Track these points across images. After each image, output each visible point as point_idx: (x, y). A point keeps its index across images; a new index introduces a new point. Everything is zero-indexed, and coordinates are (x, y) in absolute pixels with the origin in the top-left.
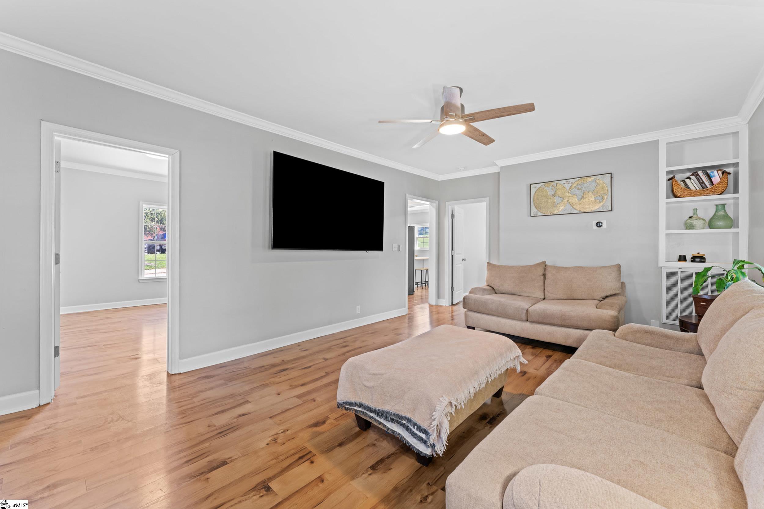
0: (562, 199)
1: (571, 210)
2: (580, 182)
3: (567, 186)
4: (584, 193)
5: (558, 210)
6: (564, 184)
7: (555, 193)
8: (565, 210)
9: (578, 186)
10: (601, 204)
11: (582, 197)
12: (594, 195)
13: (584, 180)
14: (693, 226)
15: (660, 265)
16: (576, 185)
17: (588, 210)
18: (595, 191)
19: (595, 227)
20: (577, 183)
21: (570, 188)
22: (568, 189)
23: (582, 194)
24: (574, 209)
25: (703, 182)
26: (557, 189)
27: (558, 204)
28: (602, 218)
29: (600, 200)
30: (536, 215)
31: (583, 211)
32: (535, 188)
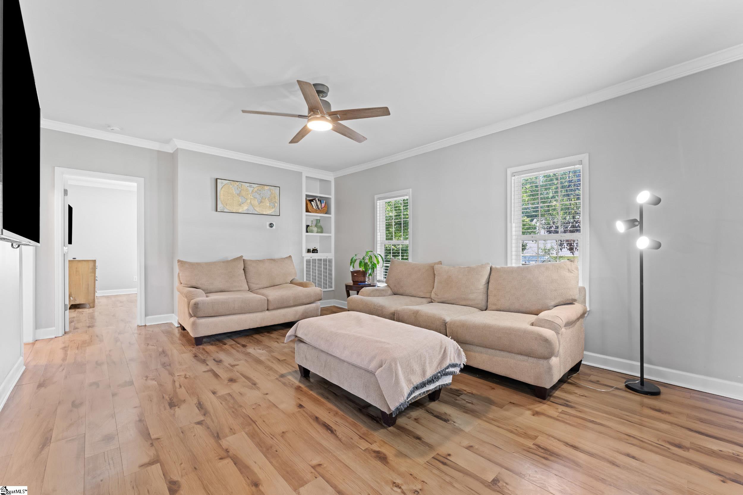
0: (245, 199)
1: (253, 211)
2: (260, 188)
3: (250, 189)
4: (262, 198)
5: (243, 209)
6: (248, 186)
7: (240, 193)
8: (248, 210)
9: (258, 191)
10: (274, 210)
11: (261, 201)
12: (269, 201)
13: (263, 188)
14: (313, 231)
15: (303, 256)
16: (257, 190)
17: (265, 213)
18: (270, 198)
19: (268, 227)
20: (257, 188)
21: (252, 191)
22: (251, 192)
23: (261, 199)
24: (255, 210)
25: (318, 206)
26: (241, 189)
27: (242, 203)
28: (273, 220)
29: (273, 207)
30: (222, 211)
31: (261, 213)
32: (222, 183)
